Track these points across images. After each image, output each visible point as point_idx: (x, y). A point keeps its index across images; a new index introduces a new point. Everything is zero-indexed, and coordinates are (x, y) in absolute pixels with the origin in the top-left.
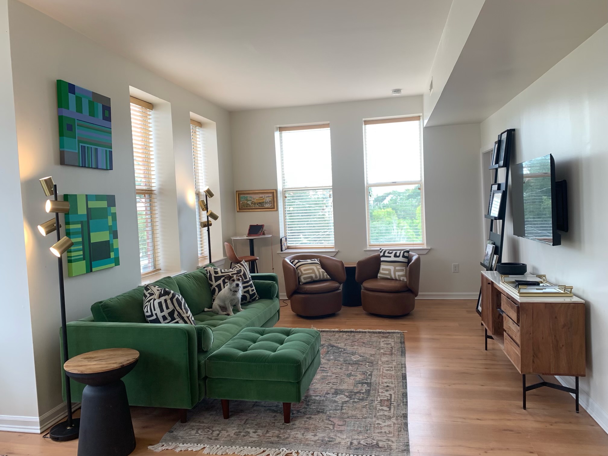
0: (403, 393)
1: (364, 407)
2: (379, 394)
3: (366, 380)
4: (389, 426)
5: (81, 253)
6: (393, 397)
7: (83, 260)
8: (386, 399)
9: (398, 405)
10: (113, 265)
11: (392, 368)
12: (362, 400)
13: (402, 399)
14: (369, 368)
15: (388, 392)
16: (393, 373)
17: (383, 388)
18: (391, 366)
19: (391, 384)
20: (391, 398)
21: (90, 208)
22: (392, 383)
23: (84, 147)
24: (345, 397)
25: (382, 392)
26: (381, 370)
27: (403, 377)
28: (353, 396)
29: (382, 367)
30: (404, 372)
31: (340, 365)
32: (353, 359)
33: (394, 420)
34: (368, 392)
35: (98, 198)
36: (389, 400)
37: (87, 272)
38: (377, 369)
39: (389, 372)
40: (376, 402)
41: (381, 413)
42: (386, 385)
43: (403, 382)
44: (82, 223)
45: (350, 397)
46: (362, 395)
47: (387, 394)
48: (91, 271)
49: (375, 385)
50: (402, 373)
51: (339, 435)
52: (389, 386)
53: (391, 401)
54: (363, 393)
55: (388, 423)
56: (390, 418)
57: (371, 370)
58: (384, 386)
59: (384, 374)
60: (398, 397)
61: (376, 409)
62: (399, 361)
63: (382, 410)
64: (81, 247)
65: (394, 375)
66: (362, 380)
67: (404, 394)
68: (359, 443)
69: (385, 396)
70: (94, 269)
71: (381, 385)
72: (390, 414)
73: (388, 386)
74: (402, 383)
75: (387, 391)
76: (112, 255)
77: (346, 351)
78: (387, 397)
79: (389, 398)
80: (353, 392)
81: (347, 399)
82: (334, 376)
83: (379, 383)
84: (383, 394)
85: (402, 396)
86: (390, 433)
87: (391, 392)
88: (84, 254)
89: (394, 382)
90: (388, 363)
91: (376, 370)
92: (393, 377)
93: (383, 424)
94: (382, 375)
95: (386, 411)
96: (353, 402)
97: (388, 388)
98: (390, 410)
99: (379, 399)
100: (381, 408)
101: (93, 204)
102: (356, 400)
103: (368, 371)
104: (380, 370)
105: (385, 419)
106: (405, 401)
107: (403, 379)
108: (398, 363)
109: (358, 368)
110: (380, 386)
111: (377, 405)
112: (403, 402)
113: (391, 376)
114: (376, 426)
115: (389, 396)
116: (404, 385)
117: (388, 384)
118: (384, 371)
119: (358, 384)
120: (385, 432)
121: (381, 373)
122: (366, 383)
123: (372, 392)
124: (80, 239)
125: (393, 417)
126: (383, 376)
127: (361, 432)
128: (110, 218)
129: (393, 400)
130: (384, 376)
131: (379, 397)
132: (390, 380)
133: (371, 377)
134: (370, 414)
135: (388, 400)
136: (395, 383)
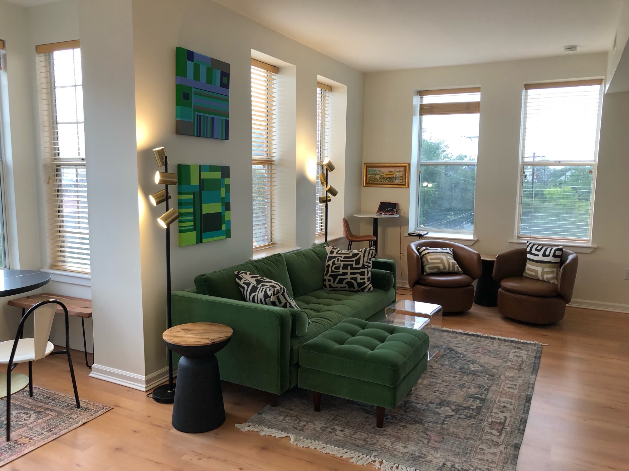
0: (521, 419)
1: (469, 426)
2: (492, 414)
3: (480, 395)
4: (494, 454)
5: (192, 223)
6: (508, 421)
7: (194, 231)
8: (499, 421)
9: (512, 432)
10: (224, 237)
11: (516, 386)
12: (471, 417)
13: (518, 425)
14: (487, 381)
15: (504, 414)
16: (515, 392)
17: (499, 408)
18: (515, 383)
19: (509, 405)
20: (505, 421)
21: (203, 179)
22: (511, 404)
23: (200, 116)
24: (450, 411)
25: (496, 413)
26: (502, 387)
27: (526, 400)
28: (460, 411)
29: (503, 383)
30: (529, 393)
31: (454, 373)
32: (472, 368)
33: (502, 448)
34: (479, 409)
35: (212, 168)
36: (502, 424)
37: (197, 243)
38: (497, 385)
39: (510, 390)
40: (486, 423)
41: (489, 437)
42: (502, 405)
43: (525, 405)
44: (194, 194)
45: (456, 411)
46: (471, 412)
47: (501, 416)
48: (201, 242)
49: (490, 402)
50: (527, 394)
51: (432, 452)
52: (507, 407)
53: (504, 425)
54: (473, 410)
55: (493, 450)
56: (497, 444)
57: (489, 385)
58: (500, 406)
59: (504, 392)
60: (514, 422)
61: (483, 430)
62: (528, 379)
63: (491, 433)
64: (192, 218)
65: (516, 395)
66: (475, 394)
67: (523, 420)
68: (453, 466)
69: (498, 417)
70: (203, 241)
71: (497, 404)
72: (499, 440)
73: (504, 407)
74: (523, 406)
75: (502, 412)
76: (224, 227)
77: (465, 358)
78: (501, 419)
79: (503, 421)
80: (462, 406)
81: (452, 413)
82: (445, 384)
83: (495, 401)
84: (497, 415)
85: (520, 422)
86: (493, 462)
87: (507, 415)
88: (195, 225)
89: (513, 403)
90: (512, 379)
91: (495, 385)
92: (514, 397)
93: (487, 451)
94: (502, 392)
95: (495, 435)
96: (458, 418)
97: (504, 409)
98: (500, 435)
99: (490, 420)
100: (489, 431)
101: (206, 175)
102: (462, 416)
103: (485, 384)
104: (500, 386)
105: (491, 444)
106: (522, 427)
107: (526, 402)
108: (525, 381)
109: (475, 379)
110: (495, 405)
111: (486, 427)
112: (519, 430)
113: (512, 396)
114: (479, 451)
115: (504, 418)
116: (526, 409)
117: (506, 405)
118: (505, 388)
119: (469, 398)
120: (488, 460)
121: (501, 389)
122: (479, 398)
123: (484, 410)
124: (192, 210)
125: (501, 445)
126: (501, 394)
127: (458, 454)
128: (223, 190)
129: (506, 424)
130: (504, 395)
131: (490, 418)
132: (510, 400)
133: (488, 393)
134: (475, 435)
135: (500, 423)
136: (514, 405)
